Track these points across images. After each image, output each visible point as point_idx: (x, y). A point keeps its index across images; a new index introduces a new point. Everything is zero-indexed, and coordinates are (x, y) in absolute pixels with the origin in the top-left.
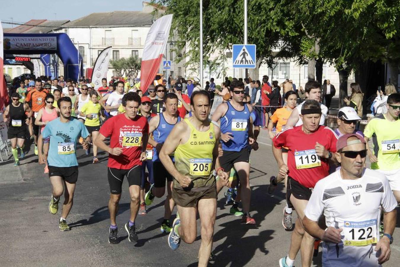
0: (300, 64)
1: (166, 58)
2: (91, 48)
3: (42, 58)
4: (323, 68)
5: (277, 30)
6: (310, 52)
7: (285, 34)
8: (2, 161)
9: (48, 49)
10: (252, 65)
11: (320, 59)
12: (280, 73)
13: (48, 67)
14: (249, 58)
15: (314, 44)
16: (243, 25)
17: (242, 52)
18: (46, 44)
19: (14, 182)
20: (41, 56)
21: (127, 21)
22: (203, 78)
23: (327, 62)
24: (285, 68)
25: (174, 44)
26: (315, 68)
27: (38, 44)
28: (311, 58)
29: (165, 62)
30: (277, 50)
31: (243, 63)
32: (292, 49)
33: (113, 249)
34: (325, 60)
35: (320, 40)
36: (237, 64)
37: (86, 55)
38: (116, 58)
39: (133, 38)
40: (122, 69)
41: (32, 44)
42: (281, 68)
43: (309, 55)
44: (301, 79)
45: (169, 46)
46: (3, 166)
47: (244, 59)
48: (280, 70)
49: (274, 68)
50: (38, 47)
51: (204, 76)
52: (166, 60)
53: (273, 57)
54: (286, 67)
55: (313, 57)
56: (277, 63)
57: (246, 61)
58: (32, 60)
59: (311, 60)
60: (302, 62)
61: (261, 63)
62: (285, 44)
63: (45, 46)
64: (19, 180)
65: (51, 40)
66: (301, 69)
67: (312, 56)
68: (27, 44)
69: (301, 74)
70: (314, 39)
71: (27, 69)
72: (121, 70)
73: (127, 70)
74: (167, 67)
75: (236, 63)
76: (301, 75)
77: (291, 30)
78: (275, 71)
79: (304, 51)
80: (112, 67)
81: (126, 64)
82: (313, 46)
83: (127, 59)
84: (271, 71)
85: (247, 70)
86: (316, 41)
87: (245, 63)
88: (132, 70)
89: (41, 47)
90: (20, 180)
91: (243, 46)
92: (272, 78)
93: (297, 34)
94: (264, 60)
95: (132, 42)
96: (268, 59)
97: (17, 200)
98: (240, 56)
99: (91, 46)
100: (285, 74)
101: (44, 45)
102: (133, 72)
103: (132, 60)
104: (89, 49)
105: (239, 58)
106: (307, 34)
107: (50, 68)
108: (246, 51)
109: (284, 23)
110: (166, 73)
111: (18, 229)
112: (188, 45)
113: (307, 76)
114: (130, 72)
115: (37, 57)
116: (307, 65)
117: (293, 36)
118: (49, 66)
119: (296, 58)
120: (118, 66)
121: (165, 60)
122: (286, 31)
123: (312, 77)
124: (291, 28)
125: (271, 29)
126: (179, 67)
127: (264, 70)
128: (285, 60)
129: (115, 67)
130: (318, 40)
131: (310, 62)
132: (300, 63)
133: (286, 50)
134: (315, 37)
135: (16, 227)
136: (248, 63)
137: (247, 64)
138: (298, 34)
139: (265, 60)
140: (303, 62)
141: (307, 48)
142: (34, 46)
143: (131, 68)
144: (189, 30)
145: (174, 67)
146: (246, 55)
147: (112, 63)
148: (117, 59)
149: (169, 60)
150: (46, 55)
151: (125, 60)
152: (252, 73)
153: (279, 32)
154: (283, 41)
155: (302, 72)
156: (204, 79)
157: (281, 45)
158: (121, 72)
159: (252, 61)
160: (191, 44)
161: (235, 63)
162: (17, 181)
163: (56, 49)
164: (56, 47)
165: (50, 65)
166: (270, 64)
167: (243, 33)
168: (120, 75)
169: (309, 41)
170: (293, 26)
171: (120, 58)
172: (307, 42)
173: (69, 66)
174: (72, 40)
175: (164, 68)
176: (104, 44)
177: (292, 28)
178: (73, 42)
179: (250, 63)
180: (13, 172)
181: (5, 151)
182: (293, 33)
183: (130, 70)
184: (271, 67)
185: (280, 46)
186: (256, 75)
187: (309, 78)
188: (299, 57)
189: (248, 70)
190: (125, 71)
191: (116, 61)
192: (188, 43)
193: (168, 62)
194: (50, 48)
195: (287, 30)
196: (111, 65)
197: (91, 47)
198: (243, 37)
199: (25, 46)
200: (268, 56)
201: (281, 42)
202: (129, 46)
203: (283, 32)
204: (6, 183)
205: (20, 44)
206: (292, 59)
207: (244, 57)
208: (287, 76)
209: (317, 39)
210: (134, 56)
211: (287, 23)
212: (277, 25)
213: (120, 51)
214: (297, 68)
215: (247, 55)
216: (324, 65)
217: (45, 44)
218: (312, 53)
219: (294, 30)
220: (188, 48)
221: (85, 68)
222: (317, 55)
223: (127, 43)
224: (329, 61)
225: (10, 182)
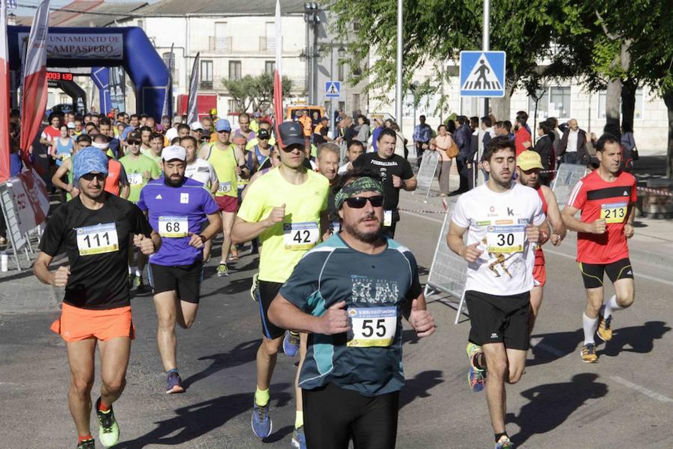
0: (590, 90)
1: (331, 77)
2: (187, 57)
3: (95, 74)
4: (637, 97)
5: (546, 24)
6: (610, 66)
7: (563, 30)
8: (19, 269)
9: (106, 58)
10: (497, 91)
11: (631, 80)
12: (551, 106)
13: (105, 91)
14: (491, 77)
15: (619, 50)
16: (482, 12)
17: (478, 65)
18: (102, 48)
19: (42, 311)
20: (93, 71)
21: (257, 5)
22: (402, 115)
23: (646, 86)
24: (560, 97)
25: (346, 49)
26: (621, 98)
27: (88, 48)
28: (612, 79)
29: (328, 85)
30: (547, 62)
31: (480, 88)
32: (575, 59)
33: (230, 442)
34: (641, 83)
35: (632, 43)
36: (468, 89)
37: (178, 70)
38: (235, 75)
39: (268, 37)
40: (246, 97)
41: (76, 48)
42: (554, 97)
43: (610, 73)
44: (591, 118)
45: (337, 53)
46: (21, 280)
47: (482, 80)
48: (551, 102)
49: (538, 97)
50: (88, 54)
51: (405, 112)
52: (332, 80)
53: (537, 76)
54: (563, 95)
55: (618, 76)
56: (546, 88)
57: (487, 83)
58: (75, 79)
59: (613, 81)
60: (595, 85)
61: (516, 86)
62: (563, 50)
63: (100, 51)
64: (51, 308)
65: (112, 39)
66: (592, 99)
67: (616, 74)
68: (67, 47)
69: (591, 108)
70: (619, 40)
71: (66, 95)
72: (243, 100)
73: (256, 99)
74: (333, 94)
75: (466, 88)
76: (591, 111)
77: (574, 23)
78: (541, 102)
79: (600, 65)
80: (227, 92)
81: (254, 86)
82: (617, 55)
83: (256, 78)
84: (535, 103)
85: (487, 100)
86: (622, 46)
87: (485, 88)
88: (266, 98)
89: (92, 53)
90: (54, 307)
91: (481, 54)
92: (536, 116)
93: (586, 31)
94: (519, 82)
95: (267, 44)
96: (529, 79)
97: (48, 345)
98: (476, 73)
99: (188, 52)
100: (562, 108)
101: (99, 49)
102: (268, 103)
103: (266, 80)
104: (185, 57)
105: (473, 77)
106: (606, 31)
107: (109, 93)
108: (487, 63)
109: (562, 8)
110: (331, 106)
111: (49, 400)
112: (375, 51)
113: (604, 112)
114: (261, 102)
115: (85, 72)
116: (605, 92)
117: (578, 35)
118: (108, 91)
119: (583, 78)
120: (239, 91)
121: (328, 80)
122: (566, 25)
123: (613, 115)
124: (575, 20)
125: (535, 19)
126: (356, 95)
127: (520, 100)
128: (561, 82)
129: (233, 92)
130: (628, 42)
131: (611, 86)
132: (591, 87)
133: (564, 61)
134: (622, 37)
135: (46, 396)
136: (489, 88)
137: (487, 89)
138: (589, 31)
139: (523, 81)
140: (597, 86)
141: (605, 58)
142: (80, 51)
143: (264, 96)
144: (376, 23)
145: (345, 93)
146: (486, 71)
147: (228, 84)
148: (236, 78)
149: (335, 79)
150: (103, 68)
151: (251, 79)
152: (497, 106)
153: (551, 25)
154: (559, 45)
155: (594, 106)
156: (403, 118)
157: (553, 53)
158: (244, 103)
159: (497, 83)
160: (379, 49)
161: (464, 86)
162: (47, 310)
163: (121, 58)
164: (122, 54)
165: (109, 88)
166: (532, 89)
167: (480, 29)
168: (242, 107)
169: (610, 45)
170: (579, 16)
171: (244, 75)
172: (606, 48)
173: (146, 91)
174: (151, 40)
175: (327, 96)
176: (212, 47)
177: (578, 19)
178: (153, 44)
179: (494, 88)
180: (40, 292)
181: (24, 251)
182: (578, 30)
183: (262, 99)
184: (534, 96)
185: (552, 55)
186: (504, 110)
187: (609, 118)
188: (590, 75)
189: (490, 101)
190: (252, 100)
191: (235, 82)
192: (373, 48)
193: (335, 83)
194: (111, 55)
195: (566, 22)
196: (225, 89)
197: (188, 55)
198: (481, 36)
199: (64, 50)
200: (528, 74)
201: (554, 48)
202: (259, 53)
203: (558, 27)
204: (26, 312)
205: (54, 47)
206: (574, 80)
207: (483, 75)
208: (564, 112)
209: (626, 41)
210: (269, 72)
211: (566, 10)
212: (548, 13)
213: (242, 62)
214: (584, 96)
215: (489, 72)
216: (637, 92)
217: (100, 47)
218: (615, 68)
219: (582, 23)
220: (374, 57)
221: (175, 95)
222: (625, 73)
223: (257, 48)
224: (649, 84)
225: (34, 311)
